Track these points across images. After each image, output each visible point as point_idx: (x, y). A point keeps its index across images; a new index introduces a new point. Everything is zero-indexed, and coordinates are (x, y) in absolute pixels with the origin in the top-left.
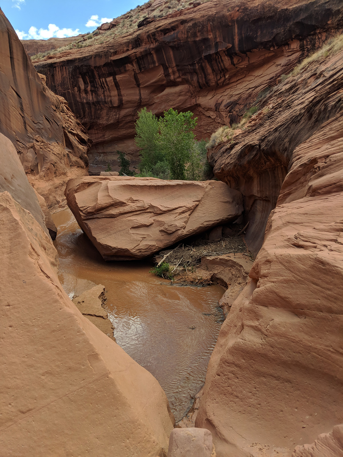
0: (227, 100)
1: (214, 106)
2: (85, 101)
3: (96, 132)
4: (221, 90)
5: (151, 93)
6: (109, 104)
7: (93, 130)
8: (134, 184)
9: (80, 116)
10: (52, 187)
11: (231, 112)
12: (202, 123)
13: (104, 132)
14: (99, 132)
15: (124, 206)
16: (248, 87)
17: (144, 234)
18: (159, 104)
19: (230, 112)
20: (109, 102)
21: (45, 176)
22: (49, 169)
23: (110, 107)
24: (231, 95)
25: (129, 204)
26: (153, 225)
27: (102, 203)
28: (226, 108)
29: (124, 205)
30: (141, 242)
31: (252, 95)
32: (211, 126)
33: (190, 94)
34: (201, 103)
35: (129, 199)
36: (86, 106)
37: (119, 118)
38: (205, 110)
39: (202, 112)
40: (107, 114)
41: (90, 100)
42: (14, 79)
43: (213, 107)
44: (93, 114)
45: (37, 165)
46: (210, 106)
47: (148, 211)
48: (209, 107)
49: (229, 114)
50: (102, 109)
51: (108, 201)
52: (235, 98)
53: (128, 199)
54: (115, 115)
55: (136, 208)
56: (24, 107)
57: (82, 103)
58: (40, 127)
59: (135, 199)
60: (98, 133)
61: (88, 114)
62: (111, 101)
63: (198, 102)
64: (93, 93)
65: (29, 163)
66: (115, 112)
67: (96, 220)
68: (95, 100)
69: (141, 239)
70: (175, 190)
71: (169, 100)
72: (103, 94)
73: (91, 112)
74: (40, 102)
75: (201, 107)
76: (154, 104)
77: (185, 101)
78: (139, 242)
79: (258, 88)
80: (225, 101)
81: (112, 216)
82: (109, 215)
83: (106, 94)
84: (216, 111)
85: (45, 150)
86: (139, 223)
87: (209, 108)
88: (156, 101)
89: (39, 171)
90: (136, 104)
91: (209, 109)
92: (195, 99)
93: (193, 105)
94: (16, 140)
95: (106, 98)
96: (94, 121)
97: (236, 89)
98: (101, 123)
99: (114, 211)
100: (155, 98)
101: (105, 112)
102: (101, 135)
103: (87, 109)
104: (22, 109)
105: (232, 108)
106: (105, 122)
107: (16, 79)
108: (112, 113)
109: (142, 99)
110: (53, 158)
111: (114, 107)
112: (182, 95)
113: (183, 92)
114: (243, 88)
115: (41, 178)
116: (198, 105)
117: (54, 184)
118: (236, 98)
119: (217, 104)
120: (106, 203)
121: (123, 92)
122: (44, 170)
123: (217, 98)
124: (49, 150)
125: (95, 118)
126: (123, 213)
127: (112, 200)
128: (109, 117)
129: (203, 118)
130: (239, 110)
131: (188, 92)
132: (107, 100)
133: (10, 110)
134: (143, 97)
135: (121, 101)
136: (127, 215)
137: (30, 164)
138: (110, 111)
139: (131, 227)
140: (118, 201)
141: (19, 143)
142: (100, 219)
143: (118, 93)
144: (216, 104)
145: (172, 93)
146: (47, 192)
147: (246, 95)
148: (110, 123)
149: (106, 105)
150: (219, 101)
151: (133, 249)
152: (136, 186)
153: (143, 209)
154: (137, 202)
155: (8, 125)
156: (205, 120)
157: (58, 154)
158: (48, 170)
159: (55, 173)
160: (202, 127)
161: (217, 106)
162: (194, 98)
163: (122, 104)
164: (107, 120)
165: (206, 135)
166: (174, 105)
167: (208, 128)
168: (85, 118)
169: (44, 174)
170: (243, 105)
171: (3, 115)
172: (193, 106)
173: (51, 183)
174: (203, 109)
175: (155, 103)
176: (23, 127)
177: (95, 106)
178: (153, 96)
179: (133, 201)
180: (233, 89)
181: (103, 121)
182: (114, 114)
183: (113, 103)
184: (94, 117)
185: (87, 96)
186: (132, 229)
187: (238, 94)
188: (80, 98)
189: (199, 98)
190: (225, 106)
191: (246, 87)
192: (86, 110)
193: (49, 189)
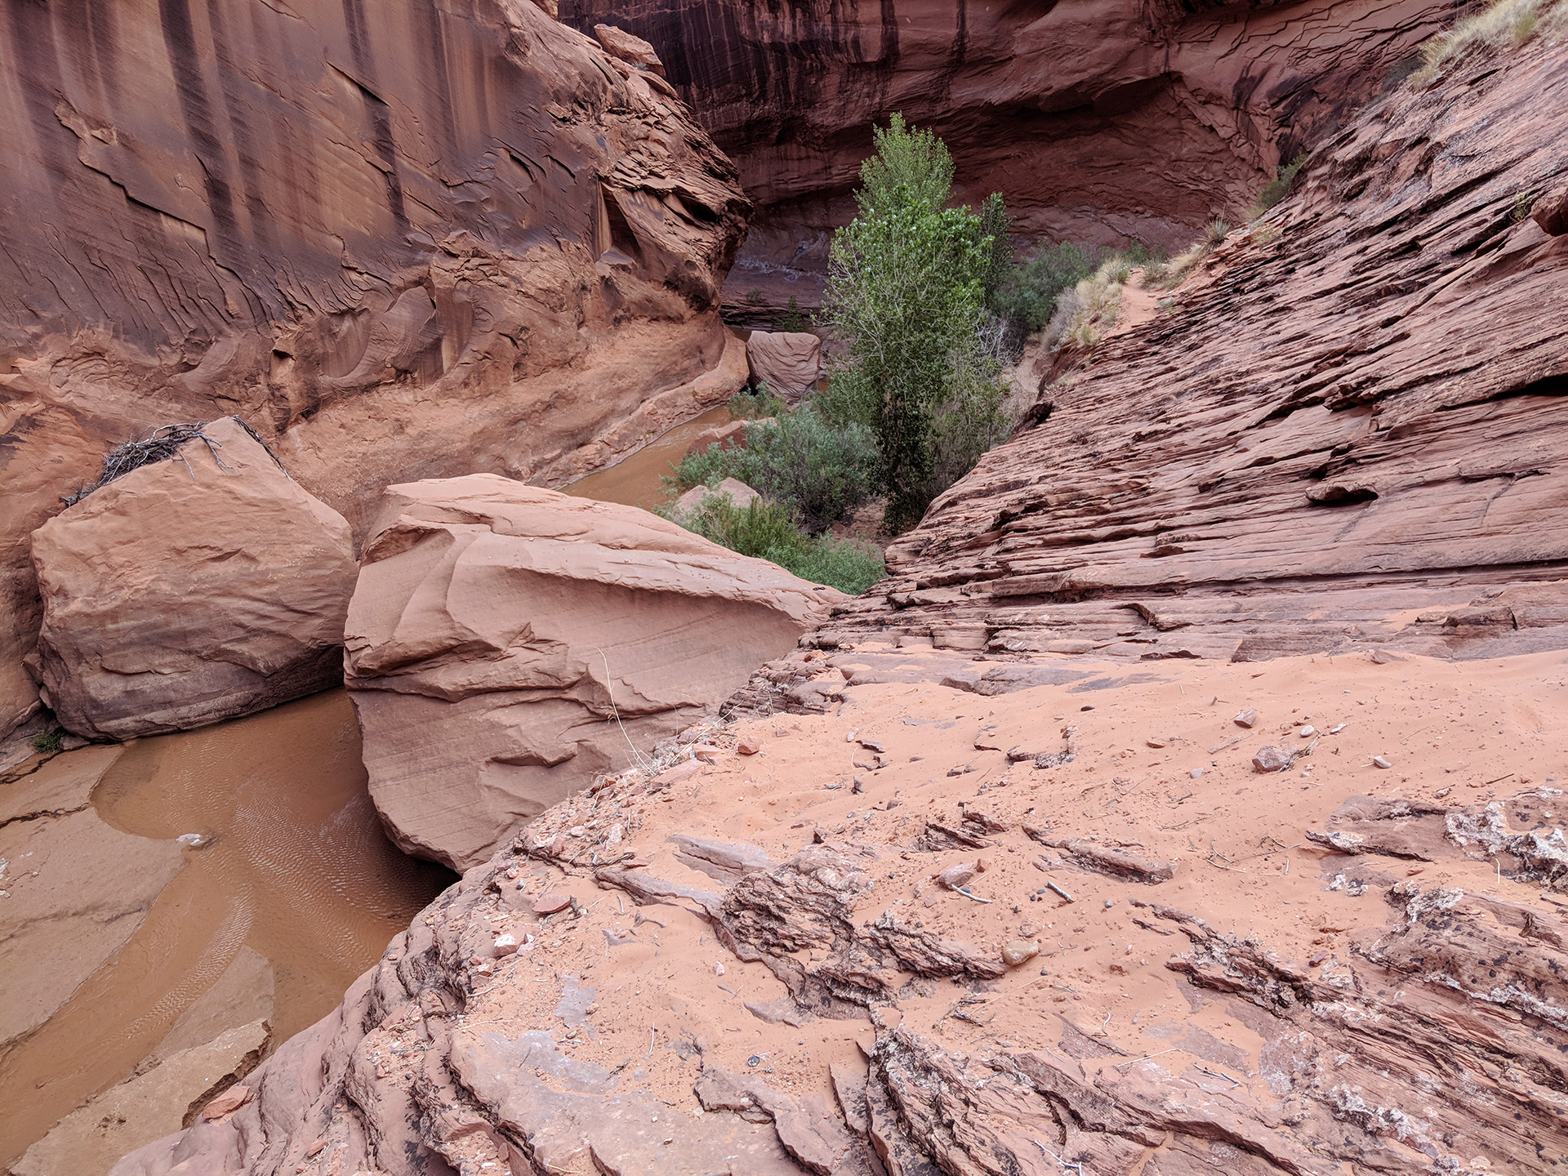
0: (1282, 71)
1: (1230, 88)
2: (766, 39)
3: (803, 154)
4: (1268, 24)
5: (1003, 16)
6: (848, 51)
7: (794, 145)
8: (552, 570)
9: (749, 94)
10: (496, 420)
11: (1288, 126)
12: (1185, 150)
13: (832, 152)
14: (812, 153)
15: (493, 659)
16: (1372, 23)
17: (525, 801)
18: (1029, 61)
19: (1284, 122)
20: (849, 45)
21: (466, 385)
22: (488, 355)
23: (852, 64)
24: (1303, 49)
25: (511, 651)
26: (572, 766)
27: (408, 641)
28: (1274, 105)
29: (493, 655)
30: (505, 830)
31: (1377, 65)
32: (1216, 167)
33: (1145, 32)
34: (1186, 72)
35: (517, 629)
36: (770, 56)
37: (881, 107)
38: (1199, 98)
39: (1186, 107)
40: (841, 91)
41: (783, 34)
42: (353, 36)
43: (1227, 91)
44: (792, 87)
45: (436, 347)
46: (1218, 85)
47: (573, 694)
48: (1215, 89)
49: (1279, 132)
50: (822, 71)
51: (435, 634)
52: (1316, 66)
53: (513, 632)
54: (868, 95)
55: (532, 675)
56: (397, 132)
57: (758, 46)
58: (475, 195)
59: (539, 633)
60: (808, 157)
61: (777, 86)
62: (856, 42)
63: (1174, 66)
64: (798, 10)
65: (390, 349)
66: (868, 83)
67: (390, 698)
68: (801, 34)
69: (509, 819)
70: (702, 615)
71: (1064, 50)
72: (830, 12)
73: (787, 78)
74: (489, 97)
75: (1185, 86)
76: (1010, 59)
77: (1124, 60)
78: (496, 832)
79: (1407, 35)
80: (1275, 72)
81: (440, 697)
82: (430, 688)
83: (840, 16)
84: (1236, 108)
85: (485, 283)
86: (520, 746)
87: (1211, 95)
88: (1020, 49)
89: (446, 364)
90: (944, 59)
91: (1211, 99)
92: (1163, 52)
93: (1153, 73)
94: (339, 268)
95: (842, 29)
96: (796, 114)
97: (1325, 24)
98: (818, 121)
99: (447, 677)
100: (1016, 35)
101: (833, 80)
102: (820, 165)
103: (771, 67)
104: (385, 145)
105: (1294, 108)
106: (831, 119)
107: (364, 33)
108: (858, 86)
109: (966, 40)
110: (514, 310)
111: (868, 66)
112: (1113, 34)
113: (1119, 20)
114: (1354, 26)
115: (447, 391)
116: (1174, 77)
117: (508, 408)
118: (1316, 64)
119: (1245, 79)
120: (424, 642)
121: (899, 11)
122: (466, 359)
123: (1248, 54)
124: (503, 280)
125: (797, 104)
126: (479, 689)
127: (448, 633)
128: (847, 102)
129: (1188, 129)
130: (1314, 123)
131: (1138, 22)
132: (841, 37)
133: (318, 161)
134: (970, 32)
135: (890, 42)
136: (495, 701)
137: (395, 351)
138: (851, 79)
139: (488, 759)
140: (472, 638)
141: (354, 276)
142: (403, 697)
143: (883, 14)
144: (1242, 80)
145: (1077, 24)
146: (465, 444)
147: (1354, 60)
148: (847, 123)
149: (838, 56)
150: (1255, 72)
151: (468, 856)
152: (559, 578)
153: (555, 684)
154: (544, 647)
155: (305, 219)
156: (1196, 138)
157: (547, 291)
158: (485, 357)
159: (517, 366)
160: (1182, 164)
161: (1246, 85)
162: (1161, 47)
163: (897, 54)
164: (841, 112)
165: (1193, 198)
166: (1084, 71)
167: (1205, 175)
168: (765, 103)
169: (463, 376)
170: (1330, 102)
171: (280, 185)
172: (1154, 79)
173: (493, 405)
174: (1192, 93)
175: (1015, 56)
176: (387, 211)
177: (802, 58)
178: (1012, 26)
179: (533, 642)
180: (1314, 24)
181: (825, 117)
182: (865, 90)
183: (865, 50)
184: (797, 98)
185: (777, 18)
186: (494, 767)
187: (1329, 50)
188: (752, 27)
189: (1179, 50)
190: (1270, 95)
191: (1363, 24)
192: (769, 73)
193: (477, 429)
